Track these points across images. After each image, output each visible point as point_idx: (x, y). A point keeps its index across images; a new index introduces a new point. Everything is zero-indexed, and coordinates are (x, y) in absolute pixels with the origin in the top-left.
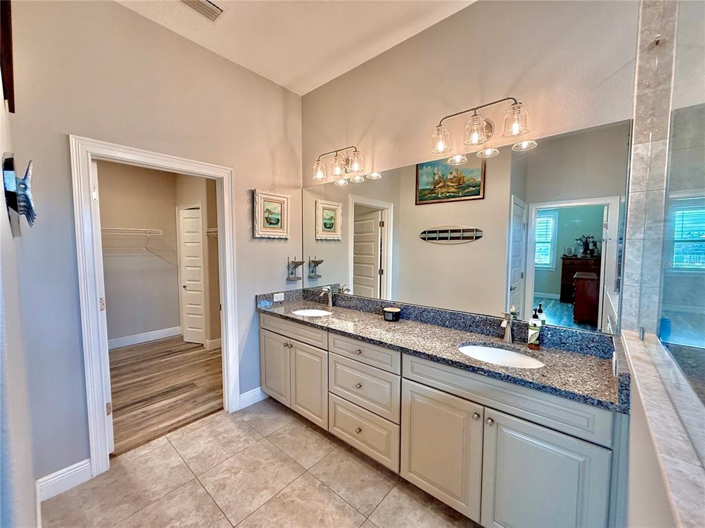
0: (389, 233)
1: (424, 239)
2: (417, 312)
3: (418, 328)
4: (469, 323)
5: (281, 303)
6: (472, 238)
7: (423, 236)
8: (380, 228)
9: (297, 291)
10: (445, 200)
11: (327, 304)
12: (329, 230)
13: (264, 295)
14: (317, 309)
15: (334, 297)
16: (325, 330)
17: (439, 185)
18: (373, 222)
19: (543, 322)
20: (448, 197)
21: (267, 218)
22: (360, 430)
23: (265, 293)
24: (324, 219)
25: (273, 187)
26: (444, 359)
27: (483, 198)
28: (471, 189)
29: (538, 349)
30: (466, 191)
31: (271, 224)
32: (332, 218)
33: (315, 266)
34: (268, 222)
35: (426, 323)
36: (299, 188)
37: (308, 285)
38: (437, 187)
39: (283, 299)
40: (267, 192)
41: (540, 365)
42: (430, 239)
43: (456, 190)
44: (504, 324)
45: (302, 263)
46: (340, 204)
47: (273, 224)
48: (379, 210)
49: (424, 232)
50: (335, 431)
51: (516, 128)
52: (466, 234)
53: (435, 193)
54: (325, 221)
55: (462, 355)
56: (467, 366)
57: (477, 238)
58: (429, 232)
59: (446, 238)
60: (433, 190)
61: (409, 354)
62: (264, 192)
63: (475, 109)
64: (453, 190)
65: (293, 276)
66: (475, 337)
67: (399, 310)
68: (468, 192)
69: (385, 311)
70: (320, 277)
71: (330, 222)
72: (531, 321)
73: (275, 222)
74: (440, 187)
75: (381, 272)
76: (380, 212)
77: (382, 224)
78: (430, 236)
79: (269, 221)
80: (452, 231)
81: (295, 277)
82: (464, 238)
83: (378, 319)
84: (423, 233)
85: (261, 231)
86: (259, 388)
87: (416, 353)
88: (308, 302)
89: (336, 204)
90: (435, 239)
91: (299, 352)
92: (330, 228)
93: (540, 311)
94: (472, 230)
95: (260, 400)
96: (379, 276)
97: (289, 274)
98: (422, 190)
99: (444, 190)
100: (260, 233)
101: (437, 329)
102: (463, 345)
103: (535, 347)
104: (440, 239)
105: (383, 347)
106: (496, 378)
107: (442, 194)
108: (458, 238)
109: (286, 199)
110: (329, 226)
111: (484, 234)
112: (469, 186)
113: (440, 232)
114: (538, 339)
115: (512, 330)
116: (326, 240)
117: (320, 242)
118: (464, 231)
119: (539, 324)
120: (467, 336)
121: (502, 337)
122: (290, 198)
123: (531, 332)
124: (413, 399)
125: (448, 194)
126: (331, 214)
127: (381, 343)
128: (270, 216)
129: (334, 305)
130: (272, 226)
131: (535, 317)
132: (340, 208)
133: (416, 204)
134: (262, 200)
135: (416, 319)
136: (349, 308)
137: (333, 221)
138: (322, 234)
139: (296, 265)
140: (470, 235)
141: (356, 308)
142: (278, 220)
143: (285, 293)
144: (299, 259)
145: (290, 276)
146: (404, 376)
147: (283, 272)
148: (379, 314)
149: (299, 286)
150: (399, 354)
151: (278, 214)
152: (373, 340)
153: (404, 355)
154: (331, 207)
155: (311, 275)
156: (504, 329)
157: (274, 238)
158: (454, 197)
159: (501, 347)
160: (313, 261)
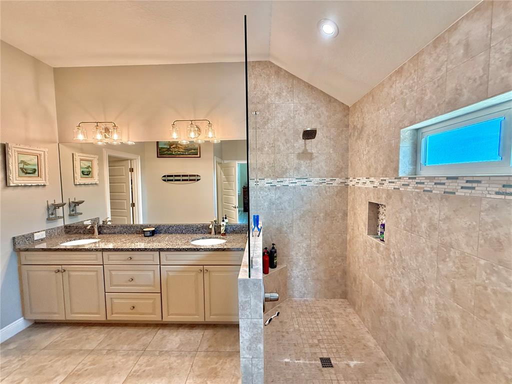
0: (138, 176)
1: (165, 180)
2: (165, 228)
3: (167, 237)
4: (195, 229)
5: (42, 240)
6: (195, 180)
7: (164, 178)
8: (130, 173)
9: (58, 228)
10: (177, 156)
11: (94, 233)
12: (87, 176)
13: (23, 236)
14: (84, 239)
15: (100, 227)
16: (100, 251)
17: (173, 146)
18: (124, 168)
19: (227, 223)
20: (179, 155)
21: (22, 169)
22: (134, 307)
23: (23, 234)
24: (81, 168)
25: (28, 142)
26: (184, 249)
27: (200, 157)
28: (193, 151)
29: (225, 235)
30: (190, 152)
31: (27, 173)
32: (89, 167)
33: (75, 206)
34: (23, 172)
35: (171, 233)
36: (55, 142)
37: (68, 222)
38: (172, 147)
39: (45, 236)
40: (22, 146)
41: (224, 241)
42: (168, 180)
43: (184, 151)
44: (211, 227)
45: (63, 205)
46: (96, 156)
47: (29, 173)
48: (128, 160)
49: (165, 176)
50: (113, 317)
51: (210, 135)
52: (191, 178)
53: (170, 151)
54: (82, 170)
55: (192, 245)
56: (195, 249)
57: (198, 180)
58: (168, 176)
59: (179, 180)
60: (168, 149)
61: (164, 251)
62: (18, 146)
63: (192, 121)
64: (182, 150)
65: (54, 216)
66: (198, 236)
67: (154, 229)
68: (191, 153)
69: (144, 231)
70: (81, 214)
71: (88, 170)
72: (222, 223)
73: (31, 172)
74: (173, 148)
75: (133, 205)
76: (129, 161)
77: (132, 170)
78: (168, 178)
79: (25, 171)
80: (183, 176)
81: (56, 217)
82: (190, 180)
83: (139, 237)
84: (163, 177)
85: (16, 180)
86: (22, 318)
87: (168, 250)
88: (72, 235)
89: (92, 156)
90: (172, 180)
91: (72, 273)
92: (88, 175)
93: (226, 218)
94: (195, 176)
95: (24, 328)
96: (131, 208)
97: (49, 215)
98: (162, 148)
99: (176, 150)
100: (15, 182)
101: (178, 236)
102: (193, 240)
103: (224, 234)
104: (176, 180)
105: (148, 251)
106: (207, 251)
107: (175, 152)
108: (187, 180)
109: (42, 153)
110: (87, 173)
111: (201, 178)
112: (192, 149)
113: (176, 176)
114: (225, 231)
115: (215, 229)
116: (84, 184)
117: (78, 186)
118: (190, 176)
119: (225, 224)
120: (195, 236)
121: (210, 233)
122: (48, 152)
123: (222, 228)
124: (168, 275)
125: (179, 153)
126: (88, 164)
127: (146, 249)
128: (25, 167)
129: (100, 233)
130: (28, 175)
131: (223, 221)
132: (96, 159)
133: (158, 157)
134: (16, 153)
135: (165, 232)
136: (115, 233)
137: (90, 170)
138: (80, 180)
139: (56, 206)
140: (194, 178)
141: (120, 233)
142: (35, 170)
143: (46, 231)
144: (59, 201)
145: (51, 216)
146: (162, 264)
147: (43, 214)
148: (139, 234)
149: (60, 223)
150: (158, 252)
151: (34, 165)
152: (140, 249)
153: (161, 253)
154: (87, 158)
155: (72, 213)
156: (211, 229)
157: (31, 186)
158: (183, 155)
159: (210, 238)
160: (73, 202)
